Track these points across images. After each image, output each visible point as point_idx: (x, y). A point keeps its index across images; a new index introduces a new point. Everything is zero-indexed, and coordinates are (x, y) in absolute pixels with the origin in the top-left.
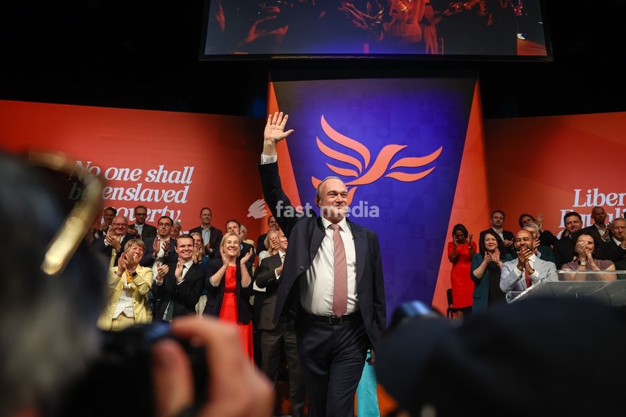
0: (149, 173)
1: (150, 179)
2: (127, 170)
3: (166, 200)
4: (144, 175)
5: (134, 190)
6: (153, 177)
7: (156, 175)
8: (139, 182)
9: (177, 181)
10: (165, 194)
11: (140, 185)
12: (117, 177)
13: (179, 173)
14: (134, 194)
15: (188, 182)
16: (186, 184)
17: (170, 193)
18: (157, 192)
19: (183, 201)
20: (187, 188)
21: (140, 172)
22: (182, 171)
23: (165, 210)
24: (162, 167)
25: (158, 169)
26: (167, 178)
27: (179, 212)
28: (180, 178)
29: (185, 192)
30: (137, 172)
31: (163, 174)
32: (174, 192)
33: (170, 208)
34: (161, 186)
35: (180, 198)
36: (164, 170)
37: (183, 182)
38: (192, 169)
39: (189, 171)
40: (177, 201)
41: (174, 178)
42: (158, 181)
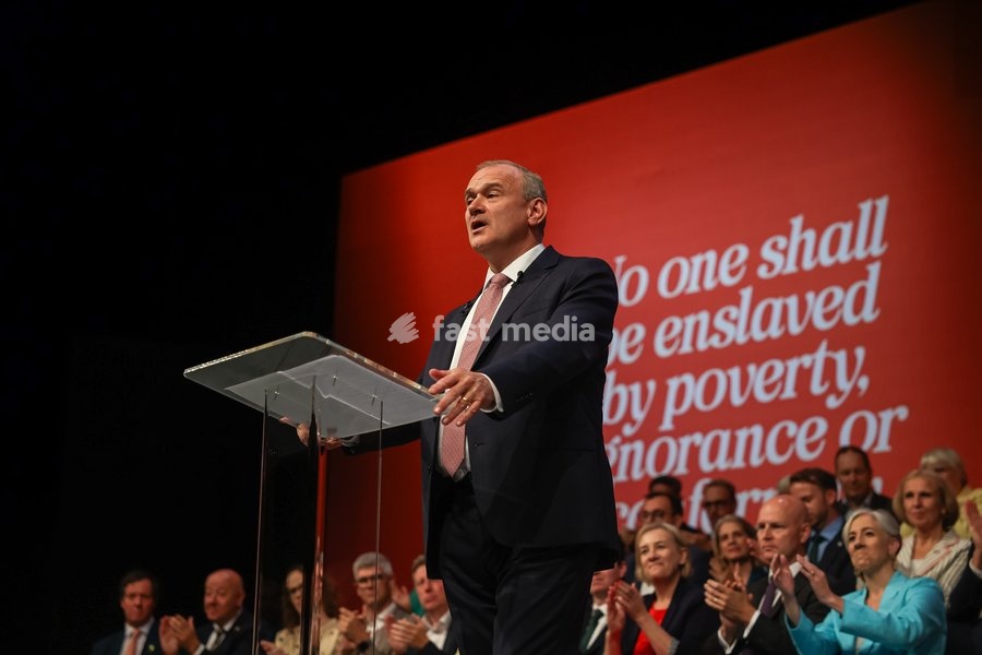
0: (767, 252)
1: (771, 267)
2: (711, 256)
3: (821, 324)
4: (755, 260)
5: (733, 312)
6: (777, 259)
7: (785, 252)
8: (742, 284)
9: (843, 256)
10: (815, 304)
11: (746, 294)
12: (687, 285)
13: (847, 228)
14: (735, 322)
15: (877, 249)
16: (870, 259)
17: (829, 298)
18: (793, 302)
19: (869, 314)
20: (874, 270)
21: (743, 252)
22: (854, 217)
23: (822, 353)
24: (797, 222)
25: (787, 232)
26: (816, 253)
27: (860, 353)
28: (852, 245)
29: (872, 285)
30: (735, 256)
31: (802, 245)
32: (838, 292)
33: (832, 347)
34: (800, 283)
35: (858, 307)
36: (805, 228)
37: (860, 254)
38: (883, 204)
39: (875, 211)
40: (850, 319)
41: (834, 248)
42: (791, 268)
